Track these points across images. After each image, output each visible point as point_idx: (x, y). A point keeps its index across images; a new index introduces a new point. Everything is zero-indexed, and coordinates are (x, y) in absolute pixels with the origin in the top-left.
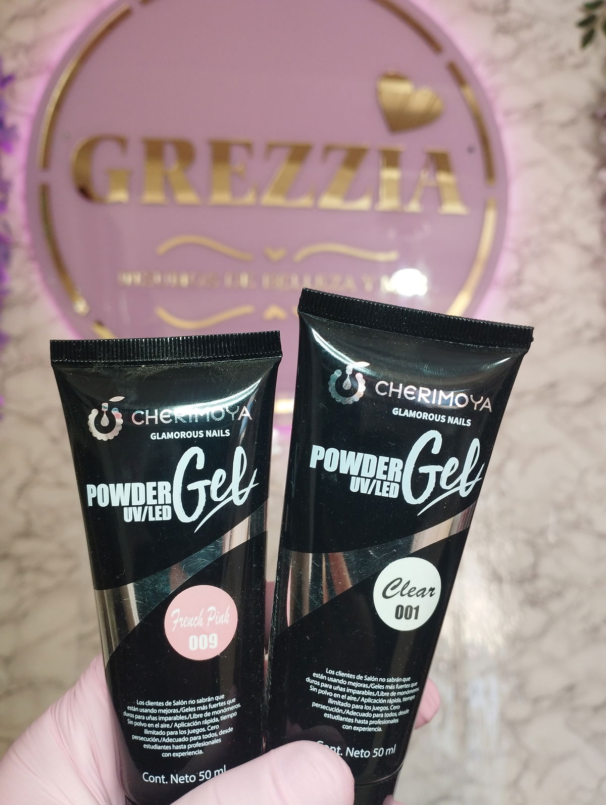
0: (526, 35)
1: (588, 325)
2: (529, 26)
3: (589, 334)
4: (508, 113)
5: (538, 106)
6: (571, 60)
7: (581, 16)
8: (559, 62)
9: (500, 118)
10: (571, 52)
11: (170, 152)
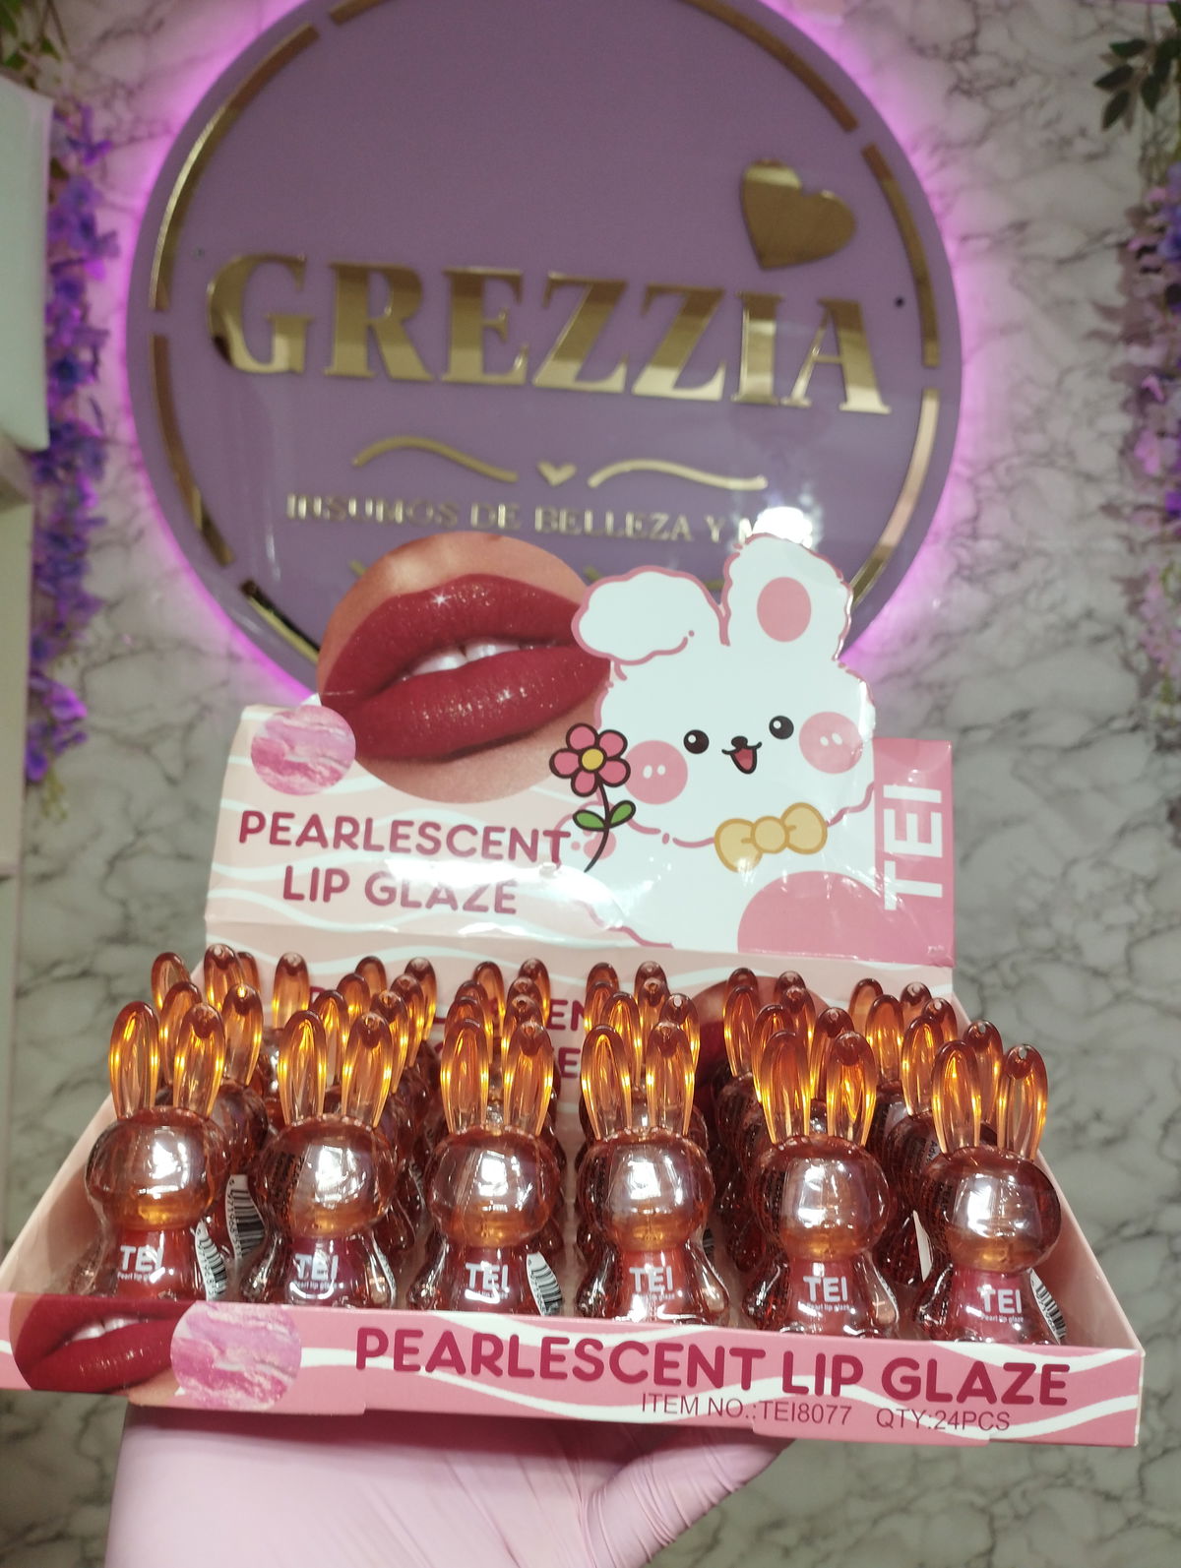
0: (1003, 99)
1: (1089, 614)
2: (1012, 83)
3: (1088, 629)
4: (965, 239)
5: (1020, 226)
6: (1082, 146)
7: (1105, 69)
8: (1060, 148)
9: (951, 247)
10: (1083, 132)
11: (378, 284)
